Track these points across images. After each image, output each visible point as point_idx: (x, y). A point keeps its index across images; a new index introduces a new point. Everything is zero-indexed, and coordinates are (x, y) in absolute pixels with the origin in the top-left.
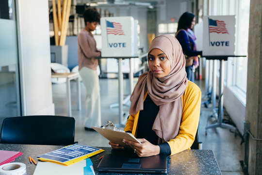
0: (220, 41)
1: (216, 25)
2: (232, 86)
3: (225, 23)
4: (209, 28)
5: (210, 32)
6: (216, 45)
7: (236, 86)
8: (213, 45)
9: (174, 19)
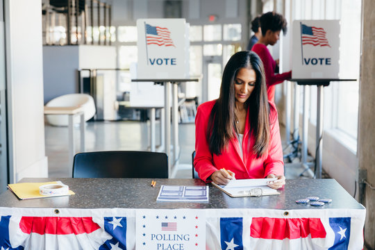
0: (317, 58)
1: (312, 34)
2: (332, 128)
3: (325, 30)
4: (302, 37)
5: (303, 44)
6: (312, 62)
7: (337, 128)
8: (307, 63)
9: (215, 18)
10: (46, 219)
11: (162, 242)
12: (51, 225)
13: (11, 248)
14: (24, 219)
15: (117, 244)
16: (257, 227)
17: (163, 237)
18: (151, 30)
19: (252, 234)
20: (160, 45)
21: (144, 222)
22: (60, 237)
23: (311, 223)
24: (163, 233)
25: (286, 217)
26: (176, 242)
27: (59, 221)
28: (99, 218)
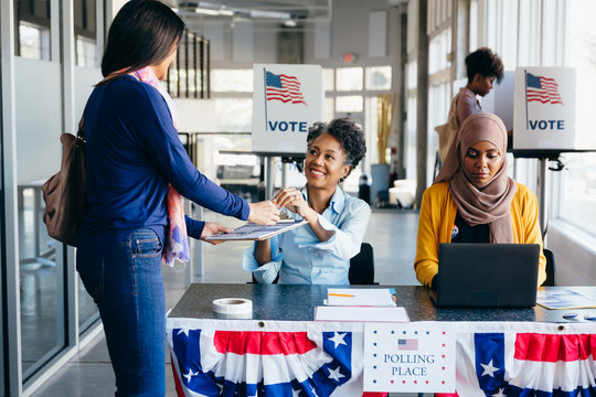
0: (547, 120)
1: (540, 87)
3: (557, 82)
4: (527, 91)
5: (527, 101)
6: (540, 126)
8: (533, 128)
9: (353, 58)
10: (248, 334)
11: (398, 365)
12: (254, 343)
13: (201, 372)
14: (218, 334)
15: (338, 370)
16: (523, 346)
17: (400, 358)
18: (272, 80)
19: (517, 356)
20: (285, 101)
21: (375, 338)
22: (265, 357)
23: (592, 340)
24: (400, 353)
25: (560, 333)
26: (417, 365)
27: (265, 337)
28: (317, 334)
